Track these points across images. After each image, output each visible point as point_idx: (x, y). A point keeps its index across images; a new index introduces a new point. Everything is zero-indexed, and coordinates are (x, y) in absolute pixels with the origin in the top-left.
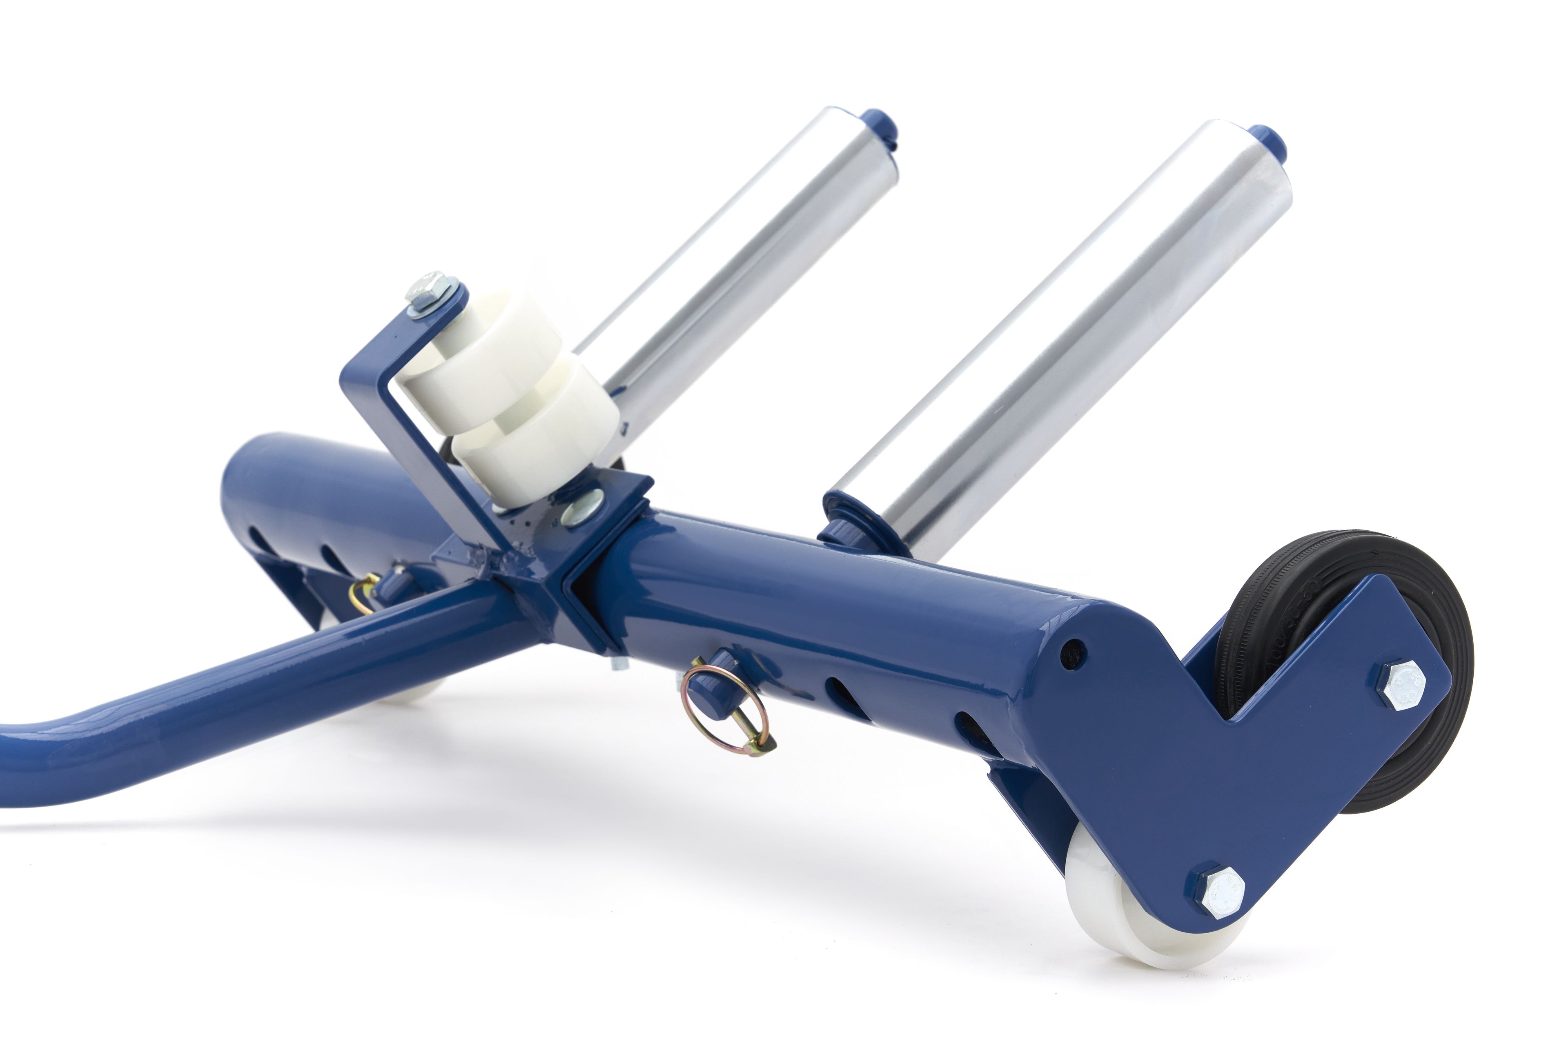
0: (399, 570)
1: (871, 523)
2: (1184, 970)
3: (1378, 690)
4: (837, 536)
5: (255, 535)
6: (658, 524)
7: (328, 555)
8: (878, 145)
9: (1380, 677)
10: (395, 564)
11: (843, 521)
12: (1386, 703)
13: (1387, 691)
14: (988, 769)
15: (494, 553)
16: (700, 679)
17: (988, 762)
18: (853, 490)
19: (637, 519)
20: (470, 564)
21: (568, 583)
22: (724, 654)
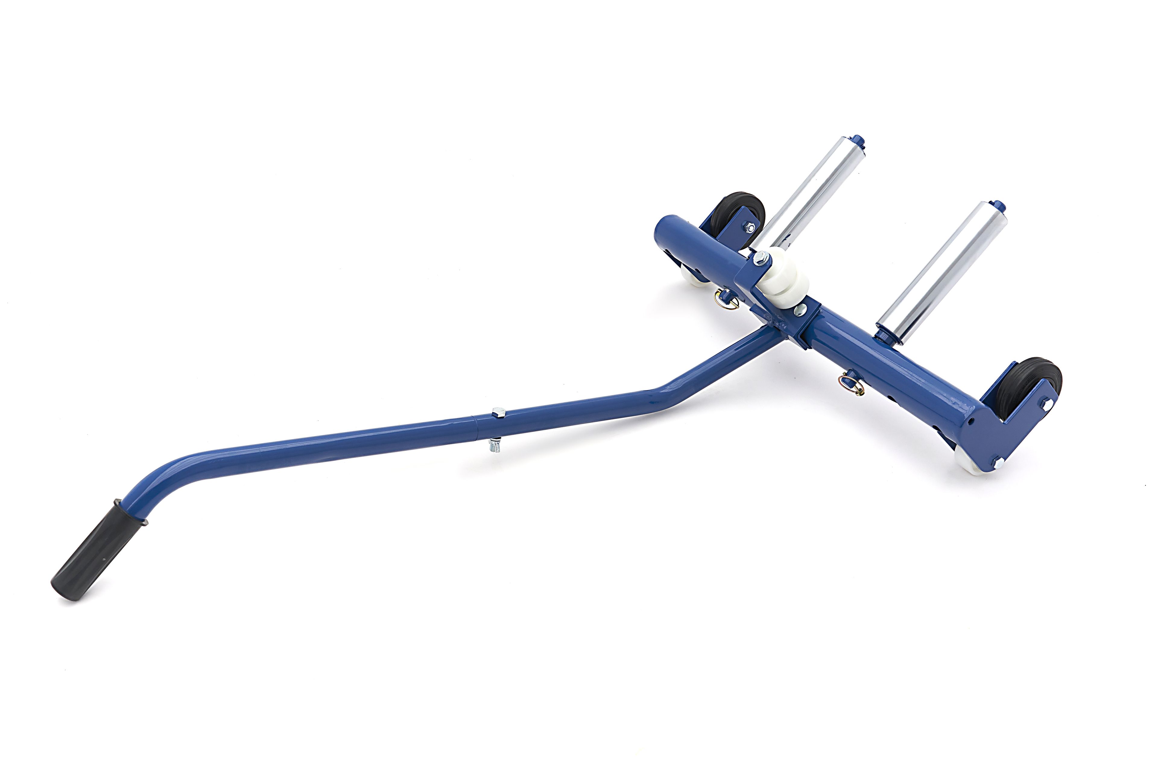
0: (728, 291)
1: (891, 335)
2: (985, 479)
3: (1042, 405)
4: (881, 337)
5: (668, 252)
7: (697, 270)
8: (859, 149)
9: (1044, 402)
10: (725, 287)
11: (882, 333)
12: (1042, 408)
15: (775, 321)
16: (847, 375)
18: (886, 323)
19: (817, 315)
21: (799, 335)
22: (852, 372)
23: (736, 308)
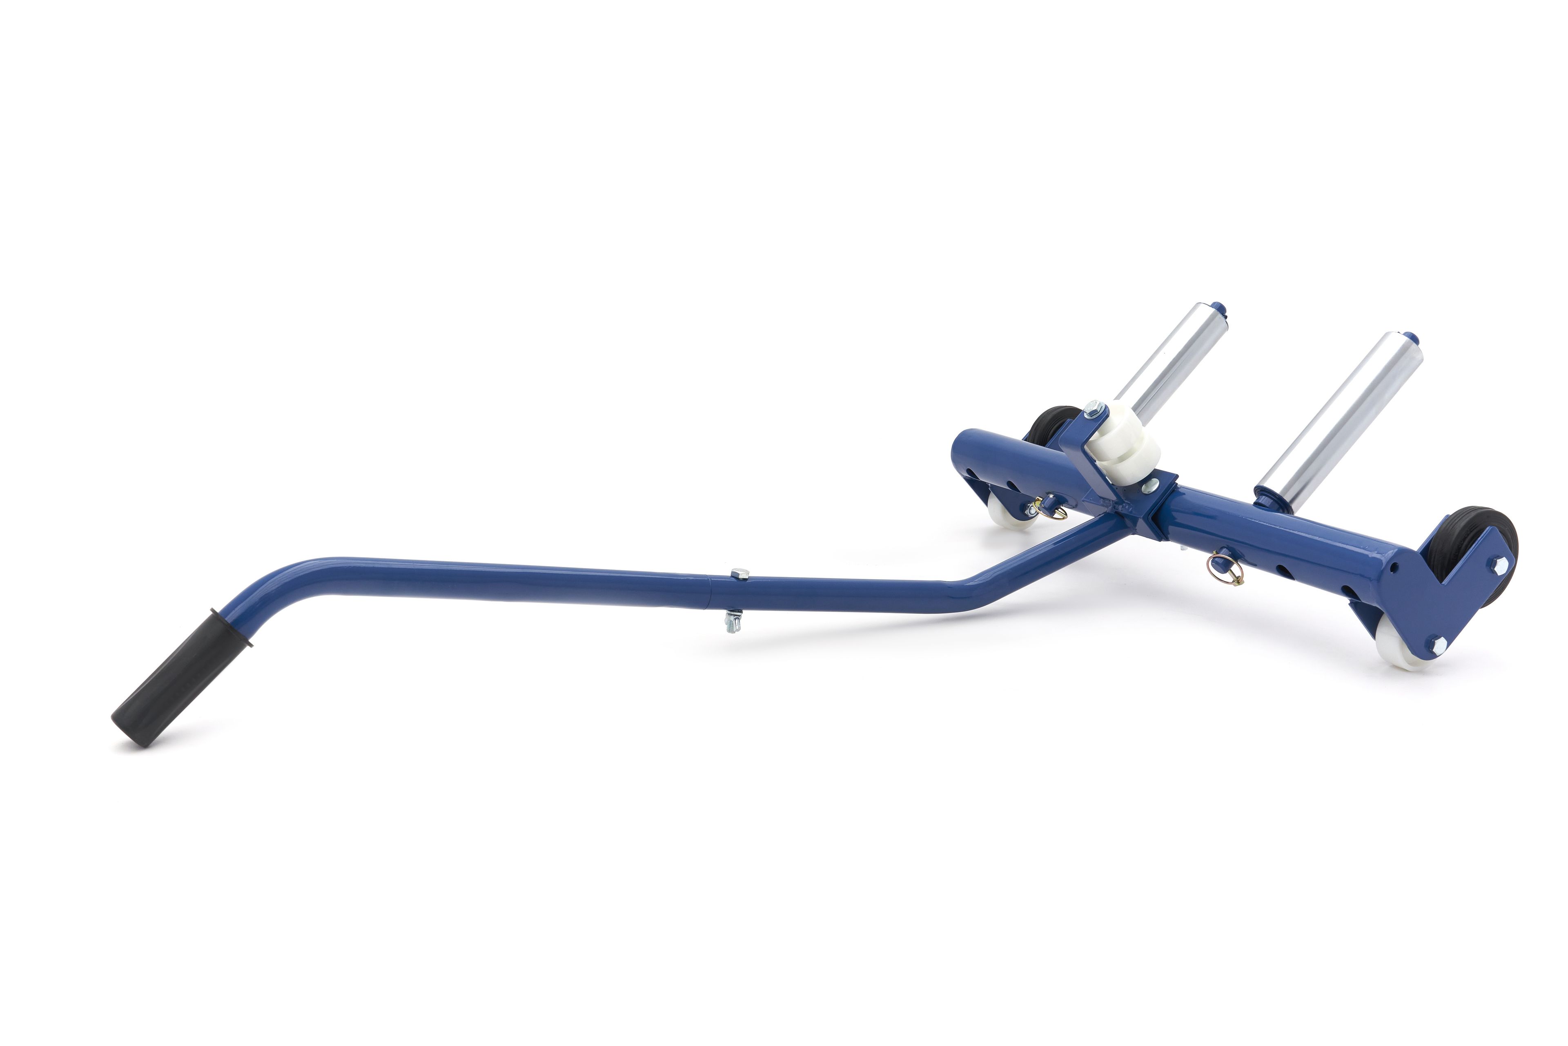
0: (1051, 496)
1: (1278, 499)
2: (1421, 672)
3: (1492, 568)
4: (1263, 503)
5: (969, 471)
6: (1180, 492)
7: (1010, 484)
8: (1220, 316)
9: (1492, 564)
10: (1049, 493)
11: (1264, 497)
12: (1495, 573)
13: (1496, 569)
14: (1349, 602)
15: (1116, 503)
16: (1216, 559)
17: (1350, 600)
18: (1268, 485)
19: (1173, 491)
20: (1103, 505)
21: (1150, 517)
22: (1224, 550)
23: (1064, 518)
